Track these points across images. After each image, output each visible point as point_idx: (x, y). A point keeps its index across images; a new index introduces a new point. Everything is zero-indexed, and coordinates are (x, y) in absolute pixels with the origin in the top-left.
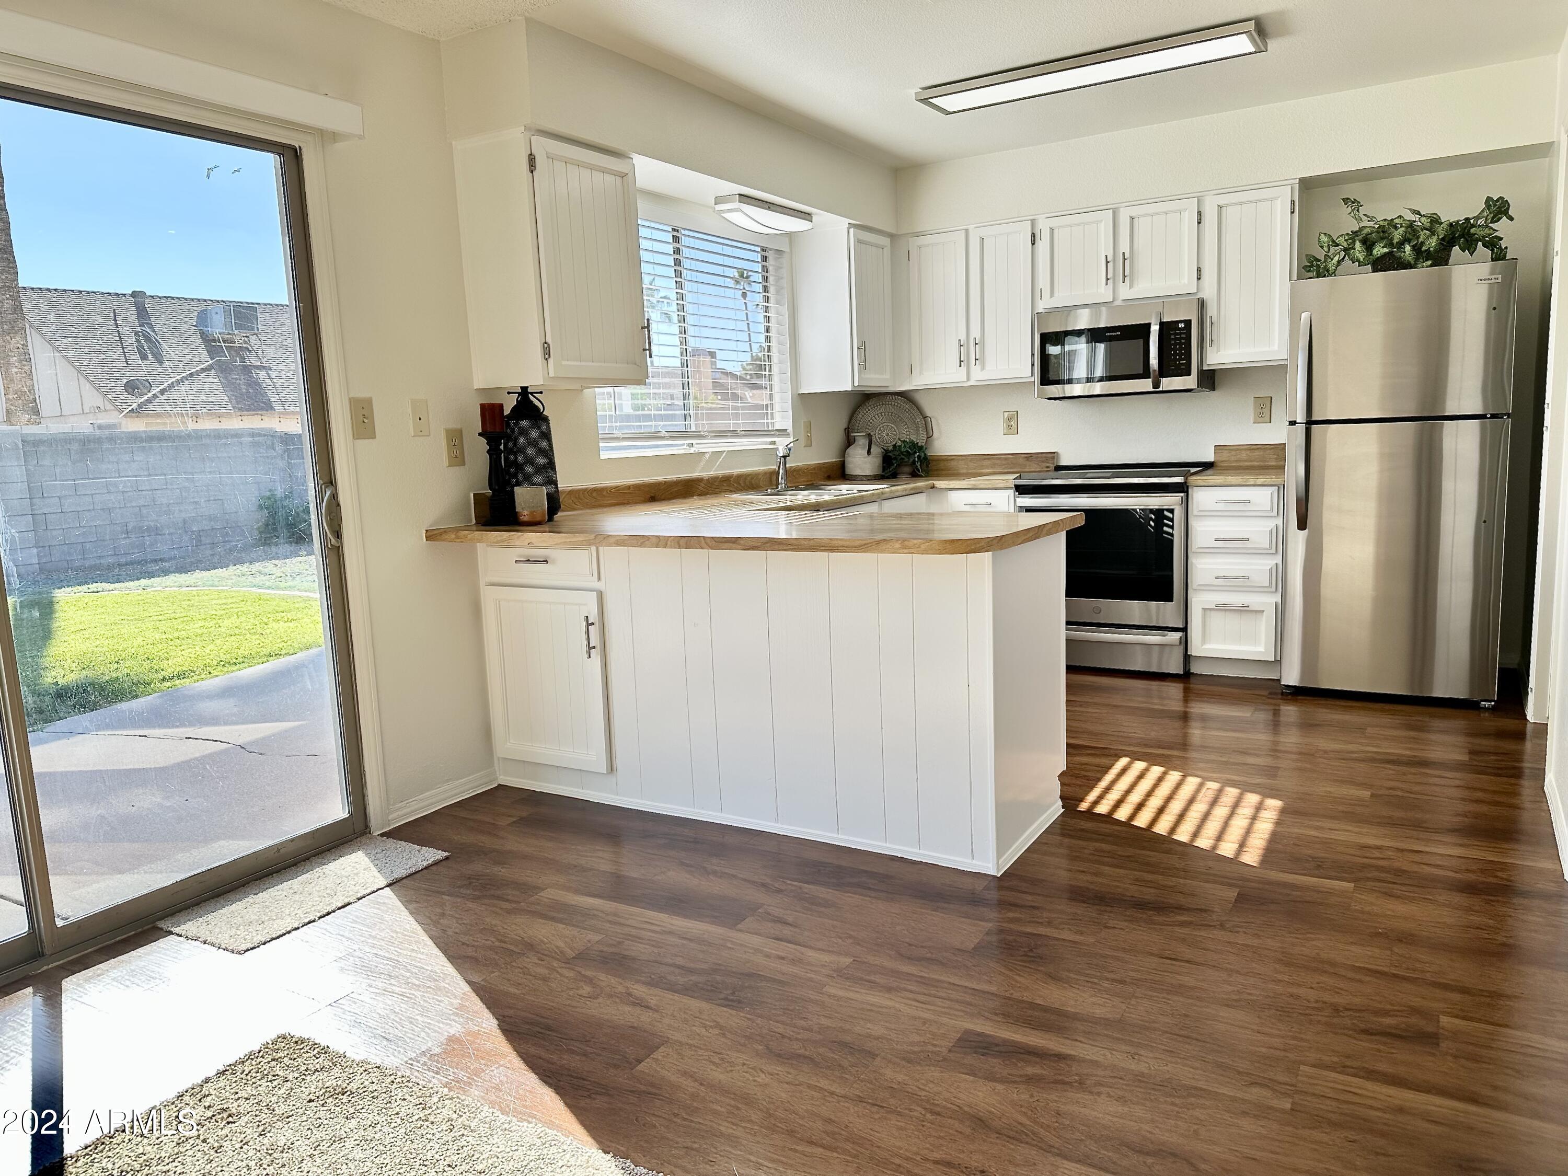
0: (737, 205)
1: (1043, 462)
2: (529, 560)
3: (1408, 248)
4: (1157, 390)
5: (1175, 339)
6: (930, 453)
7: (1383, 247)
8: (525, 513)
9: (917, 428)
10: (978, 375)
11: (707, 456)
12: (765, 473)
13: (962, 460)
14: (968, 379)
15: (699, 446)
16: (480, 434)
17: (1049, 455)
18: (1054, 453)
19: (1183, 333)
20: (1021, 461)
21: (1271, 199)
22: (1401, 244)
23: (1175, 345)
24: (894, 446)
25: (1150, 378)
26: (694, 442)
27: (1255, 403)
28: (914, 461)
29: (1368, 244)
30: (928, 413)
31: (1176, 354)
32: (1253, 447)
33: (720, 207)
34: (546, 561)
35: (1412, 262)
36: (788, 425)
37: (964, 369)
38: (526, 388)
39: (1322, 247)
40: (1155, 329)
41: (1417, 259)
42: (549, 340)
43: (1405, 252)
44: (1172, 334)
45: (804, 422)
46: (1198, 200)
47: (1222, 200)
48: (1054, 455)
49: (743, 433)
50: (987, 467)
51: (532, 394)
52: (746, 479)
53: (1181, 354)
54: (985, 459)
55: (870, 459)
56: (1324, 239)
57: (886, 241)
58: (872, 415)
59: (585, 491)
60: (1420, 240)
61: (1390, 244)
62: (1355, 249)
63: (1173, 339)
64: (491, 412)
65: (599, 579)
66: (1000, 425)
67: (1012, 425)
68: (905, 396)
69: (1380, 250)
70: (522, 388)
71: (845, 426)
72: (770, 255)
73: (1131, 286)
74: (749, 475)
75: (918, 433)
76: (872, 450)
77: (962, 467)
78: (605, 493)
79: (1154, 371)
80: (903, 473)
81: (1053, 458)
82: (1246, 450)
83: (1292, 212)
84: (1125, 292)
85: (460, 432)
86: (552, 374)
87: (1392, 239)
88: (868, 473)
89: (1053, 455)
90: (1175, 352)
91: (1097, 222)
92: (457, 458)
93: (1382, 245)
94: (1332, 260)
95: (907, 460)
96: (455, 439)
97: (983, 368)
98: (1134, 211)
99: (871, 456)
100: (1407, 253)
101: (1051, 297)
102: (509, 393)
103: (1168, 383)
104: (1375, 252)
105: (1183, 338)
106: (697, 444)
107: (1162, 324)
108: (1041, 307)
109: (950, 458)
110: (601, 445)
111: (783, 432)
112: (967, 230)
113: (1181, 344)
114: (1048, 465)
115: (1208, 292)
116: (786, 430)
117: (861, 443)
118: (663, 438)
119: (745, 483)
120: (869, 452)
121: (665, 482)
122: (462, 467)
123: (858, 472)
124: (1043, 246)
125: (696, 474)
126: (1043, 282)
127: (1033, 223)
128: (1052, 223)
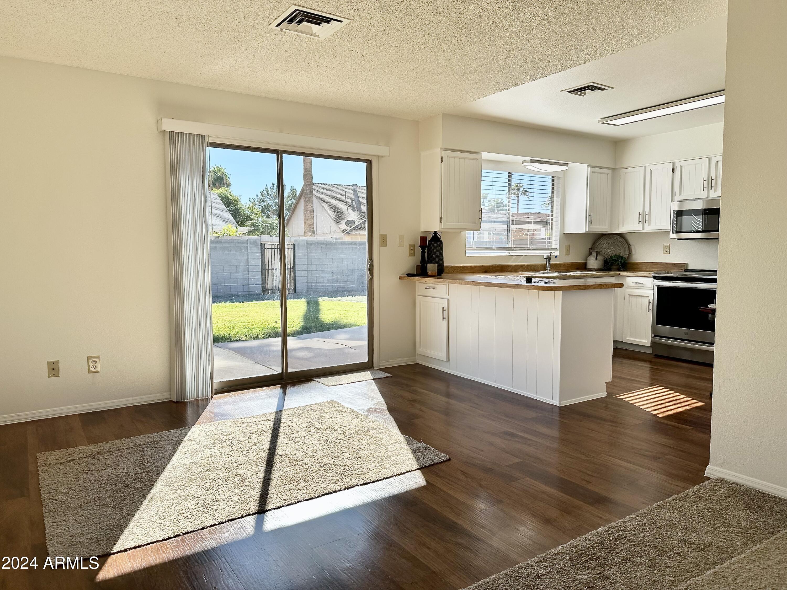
0: (530, 164)
1: (680, 267)
2: (429, 288)
6: (629, 261)
8: (430, 272)
9: (625, 249)
10: (648, 228)
11: (514, 257)
14: (643, 229)
15: (512, 253)
16: (419, 246)
17: (683, 264)
18: (685, 263)
20: (670, 266)
24: (611, 257)
26: (510, 251)
30: (631, 243)
33: (524, 164)
34: (434, 288)
36: (558, 246)
37: (641, 225)
38: (436, 231)
42: (442, 216)
45: (566, 245)
48: (686, 265)
49: (533, 249)
51: (438, 233)
55: (597, 261)
57: (609, 171)
58: (604, 243)
59: (457, 267)
64: (423, 239)
66: (662, 250)
67: (667, 249)
70: (434, 231)
72: (555, 179)
73: (715, 191)
75: (625, 252)
76: (598, 258)
77: (644, 267)
78: (465, 268)
80: (614, 269)
81: (684, 266)
84: (712, 194)
85: (414, 245)
86: (442, 227)
88: (596, 268)
91: (701, 163)
92: (412, 254)
95: (615, 263)
96: (412, 247)
97: (649, 225)
98: (718, 159)
101: (680, 195)
102: (430, 233)
108: (677, 199)
110: (466, 251)
111: (555, 249)
112: (645, 167)
114: (682, 269)
117: (594, 255)
118: (494, 249)
120: (596, 259)
121: (492, 266)
122: (413, 257)
123: (591, 267)
124: (677, 172)
125: (509, 263)
126: (677, 189)
127: (673, 163)
128: (682, 164)
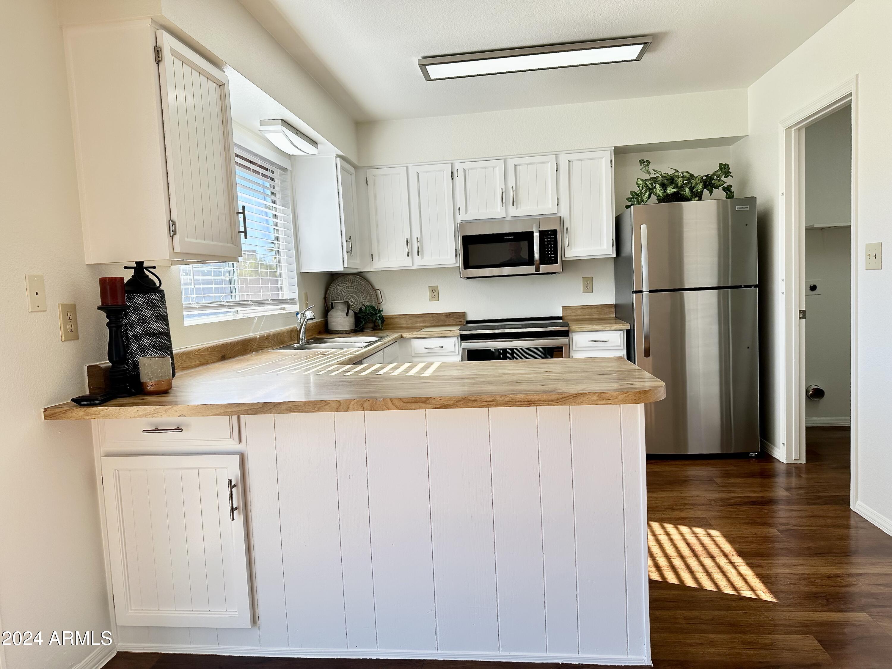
0: (280, 127)
1: (457, 318)
2: (156, 429)
3: (686, 189)
4: (538, 273)
5: (548, 241)
6: (383, 313)
8: (152, 383)
9: (371, 297)
10: (419, 262)
12: (288, 332)
13: (403, 318)
14: (411, 265)
15: (243, 313)
16: (99, 308)
17: (460, 314)
18: (464, 312)
19: (552, 238)
20: (443, 318)
21: (599, 158)
22: (683, 187)
23: (548, 245)
24: (360, 309)
25: (534, 265)
26: (239, 310)
27: (583, 281)
28: (376, 319)
29: (664, 186)
30: (377, 287)
31: (548, 251)
32: (585, 307)
33: (263, 128)
34: (178, 429)
35: (690, 198)
36: (295, 295)
37: (410, 257)
38: (142, 263)
39: (639, 187)
40: (536, 235)
41: (691, 196)
42: (174, 217)
44: (546, 238)
45: (304, 293)
46: (556, 156)
47: (571, 157)
49: (272, 302)
50: (420, 322)
51: (147, 268)
52: (277, 337)
53: (551, 251)
54: (419, 317)
55: (348, 319)
56: (640, 182)
57: (353, 170)
63: (546, 241)
64: (108, 285)
65: (240, 441)
66: (427, 294)
67: (434, 293)
68: (361, 276)
69: (671, 190)
70: (136, 263)
71: (323, 296)
73: (517, 208)
74: (280, 333)
75: (371, 301)
76: (349, 313)
77: (402, 323)
78: (191, 356)
79: (536, 261)
80: (368, 328)
81: (464, 316)
82: (581, 309)
83: (611, 167)
84: (513, 212)
86: (177, 249)
87: (677, 184)
89: (463, 314)
90: (548, 249)
91: (494, 167)
92: (74, 332)
93: (672, 187)
95: (371, 319)
96: (70, 312)
97: (423, 258)
98: (517, 161)
99: (348, 317)
101: (466, 213)
102: (126, 268)
103: (544, 268)
104: (668, 191)
105: (552, 241)
106: (241, 311)
107: (540, 232)
108: (460, 219)
109: (394, 317)
110: (185, 313)
111: (292, 301)
112: (407, 167)
113: (551, 244)
114: (460, 320)
115: (564, 213)
116: (293, 299)
117: (340, 308)
118: (224, 306)
119: (277, 340)
120: (347, 314)
121: (231, 343)
122: (77, 341)
123: (338, 329)
124: (459, 179)
125: (250, 335)
126: (460, 203)
127: (452, 165)
128: (466, 166)
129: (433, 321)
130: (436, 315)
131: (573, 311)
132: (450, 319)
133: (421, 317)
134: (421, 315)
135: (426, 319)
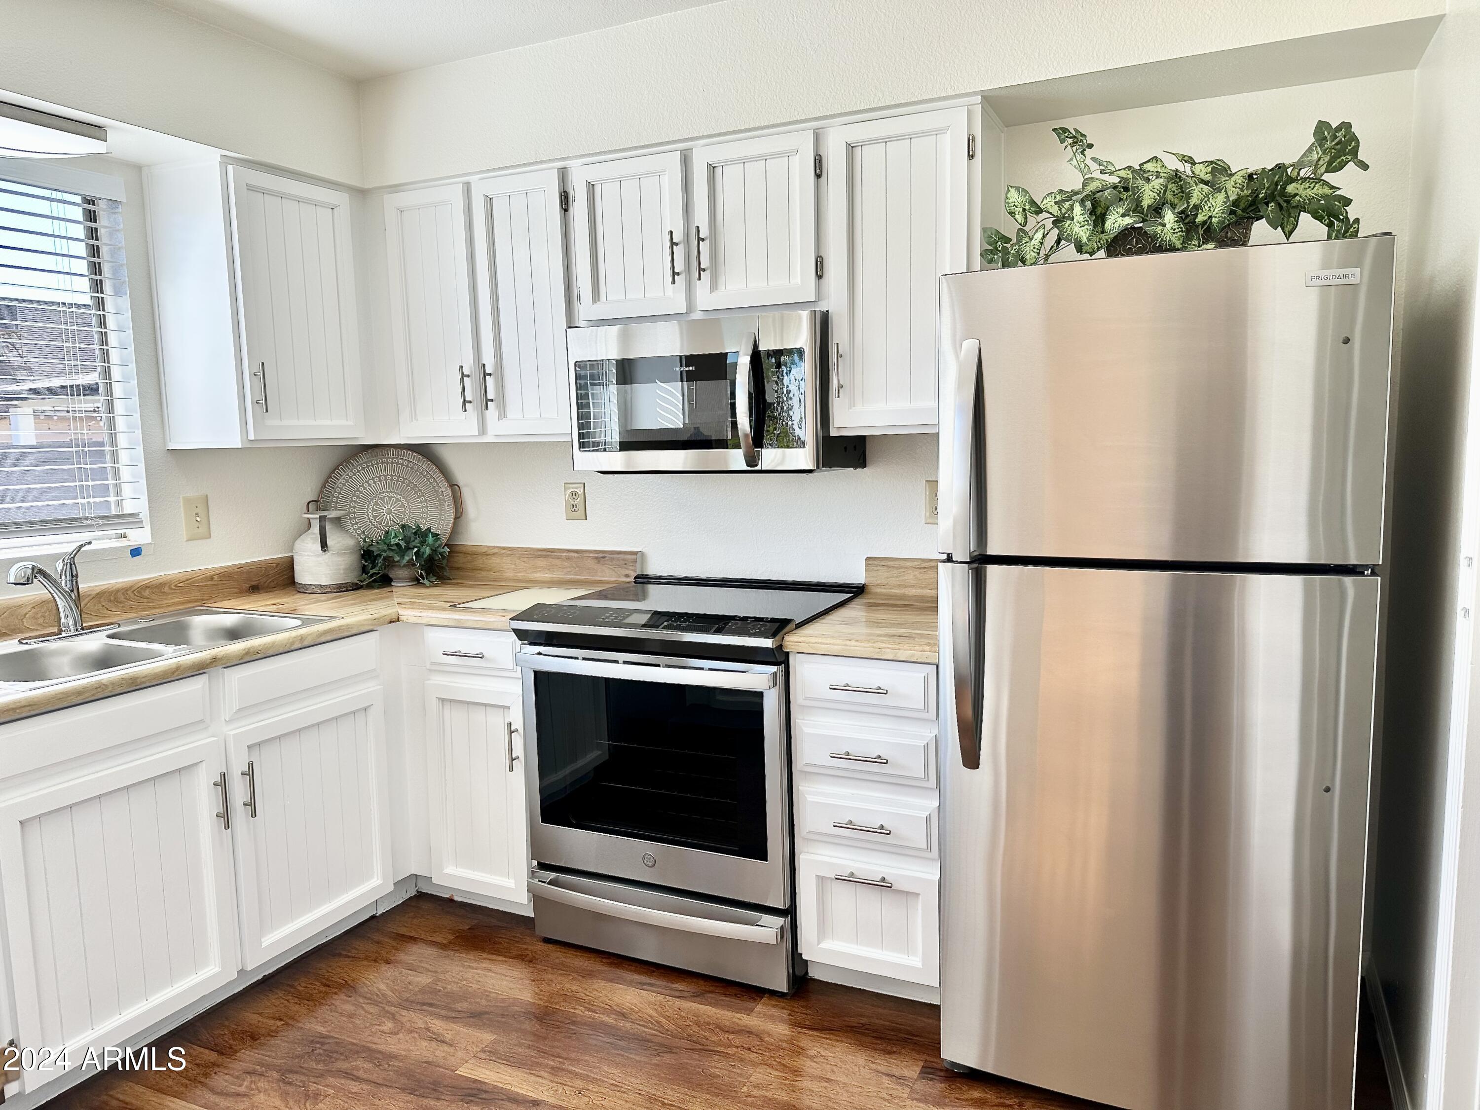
1: (620, 567)
3: (1169, 217)
4: (752, 469)
6: (458, 544)
7: (1123, 216)
9: (439, 503)
10: (498, 427)
13: (508, 555)
14: (484, 433)
17: (629, 557)
18: (635, 553)
20: (589, 563)
21: (935, 133)
22: (1157, 210)
24: (385, 535)
25: (741, 448)
27: (928, 489)
29: (1098, 211)
35: (1178, 242)
36: (142, 506)
37: (473, 414)
39: (1012, 213)
40: (743, 362)
41: (1186, 238)
43: (1164, 225)
46: (815, 134)
47: (855, 133)
48: (637, 557)
50: (540, 570)
54: (540, 556)
55: (327, 557)
56: (1018, 200)
58: (363, 482)
60: (1194, 201)
61: (1137, 208)
62: (1073, 219)
66: (559, 502)
67: (577, 502)
69: (1116, 221)
72: (101, 208)
73: (713, 288)
75: (437, 514)
76: (332, 542)
77: (509, 568)
79: (746, 435)
80: (400, 579)
81: (636, 561)
83: (971, 157)
84: (704, 297)
87: (1141, 200)
88: (324, 582)
89: (634, 557)
91: (658, 174)
93: (1123, 212)
94: (1031, 239)
95: (397, 558)
97: (503, 416)
98: (715, 154)
99: (328, 554)
100: (1168, 226)
101: (595, 302)
104: (1108, 224)
107: (754, 355)
108: (580, 317)
109: (489, 551)
111: (131, 520)
112: (467, 185)
114: (627, 572)
115: (835, 301)
116: (135, 515)
117: (315, 531)
120: (324, 545)
123: (307, 579)
126: (582, 275)
127: (563, 174)
128: (592, 174)
129: (569, 570)
130: (576, 555)
131: (895, 572)
132: (604, 568)
133: (545, 557)
134: (544, 553)
135: (557, 562)
